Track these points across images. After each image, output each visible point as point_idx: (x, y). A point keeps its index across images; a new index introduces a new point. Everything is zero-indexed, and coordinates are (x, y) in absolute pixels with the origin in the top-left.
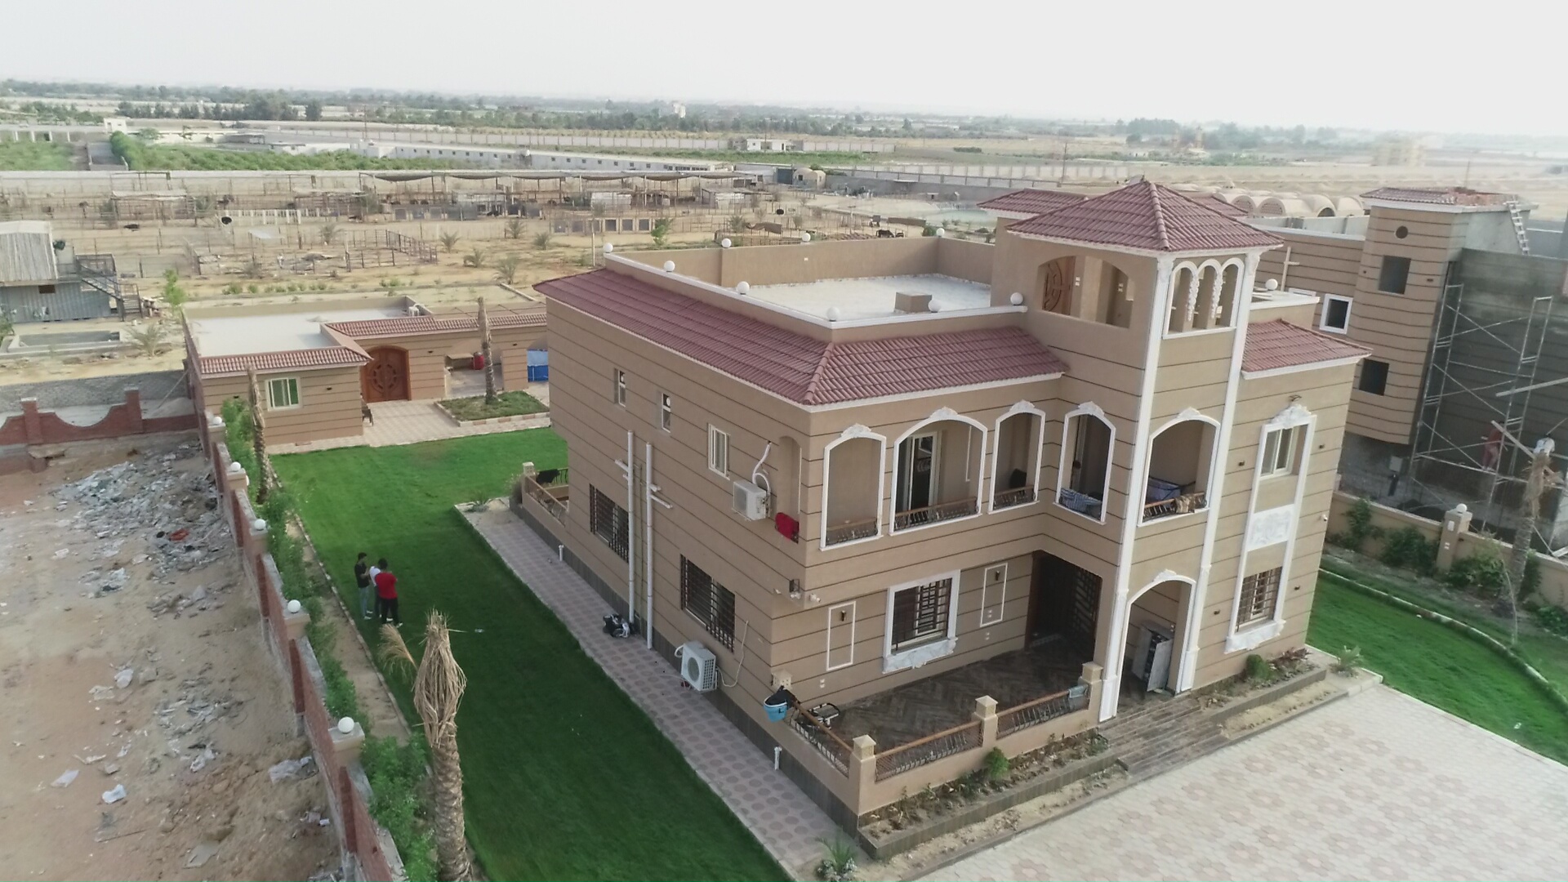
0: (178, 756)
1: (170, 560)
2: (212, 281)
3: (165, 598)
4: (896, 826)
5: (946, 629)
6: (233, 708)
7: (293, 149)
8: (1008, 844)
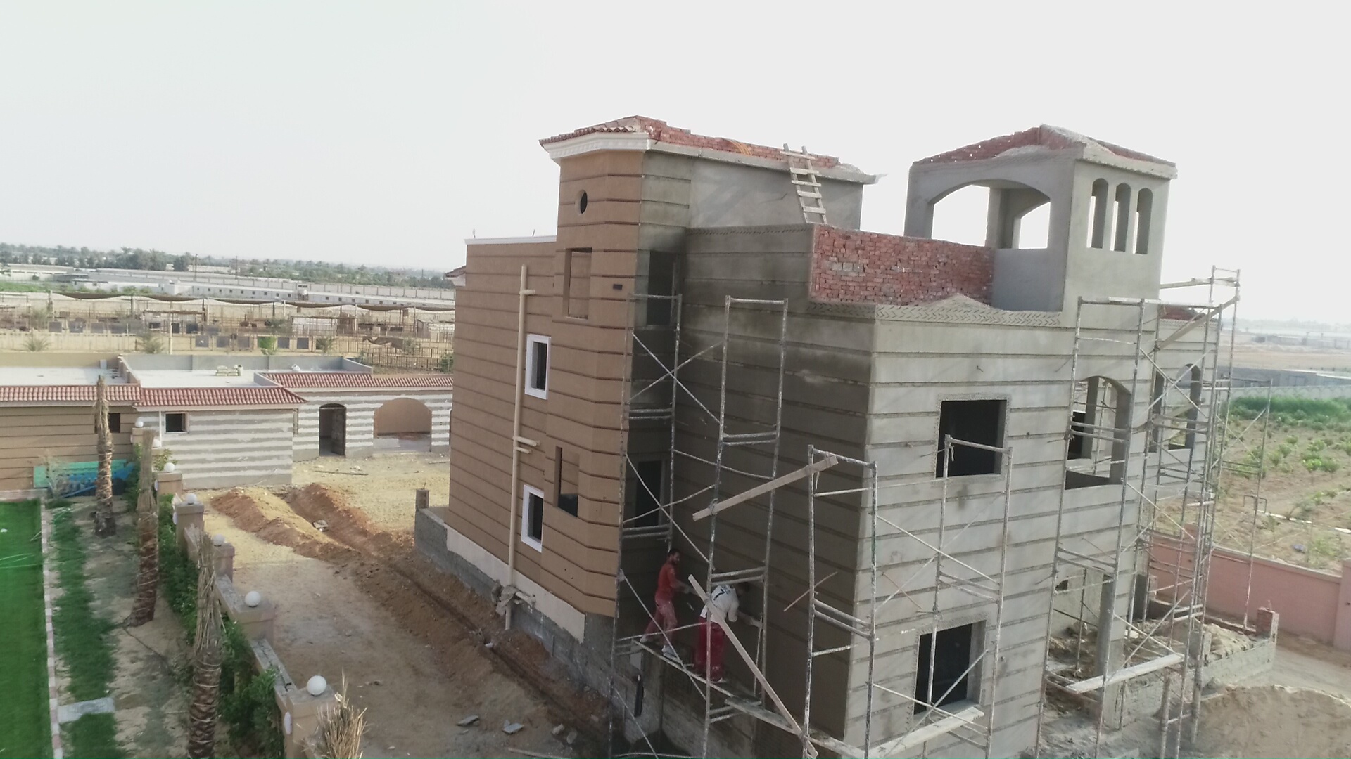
7: (95, 285)
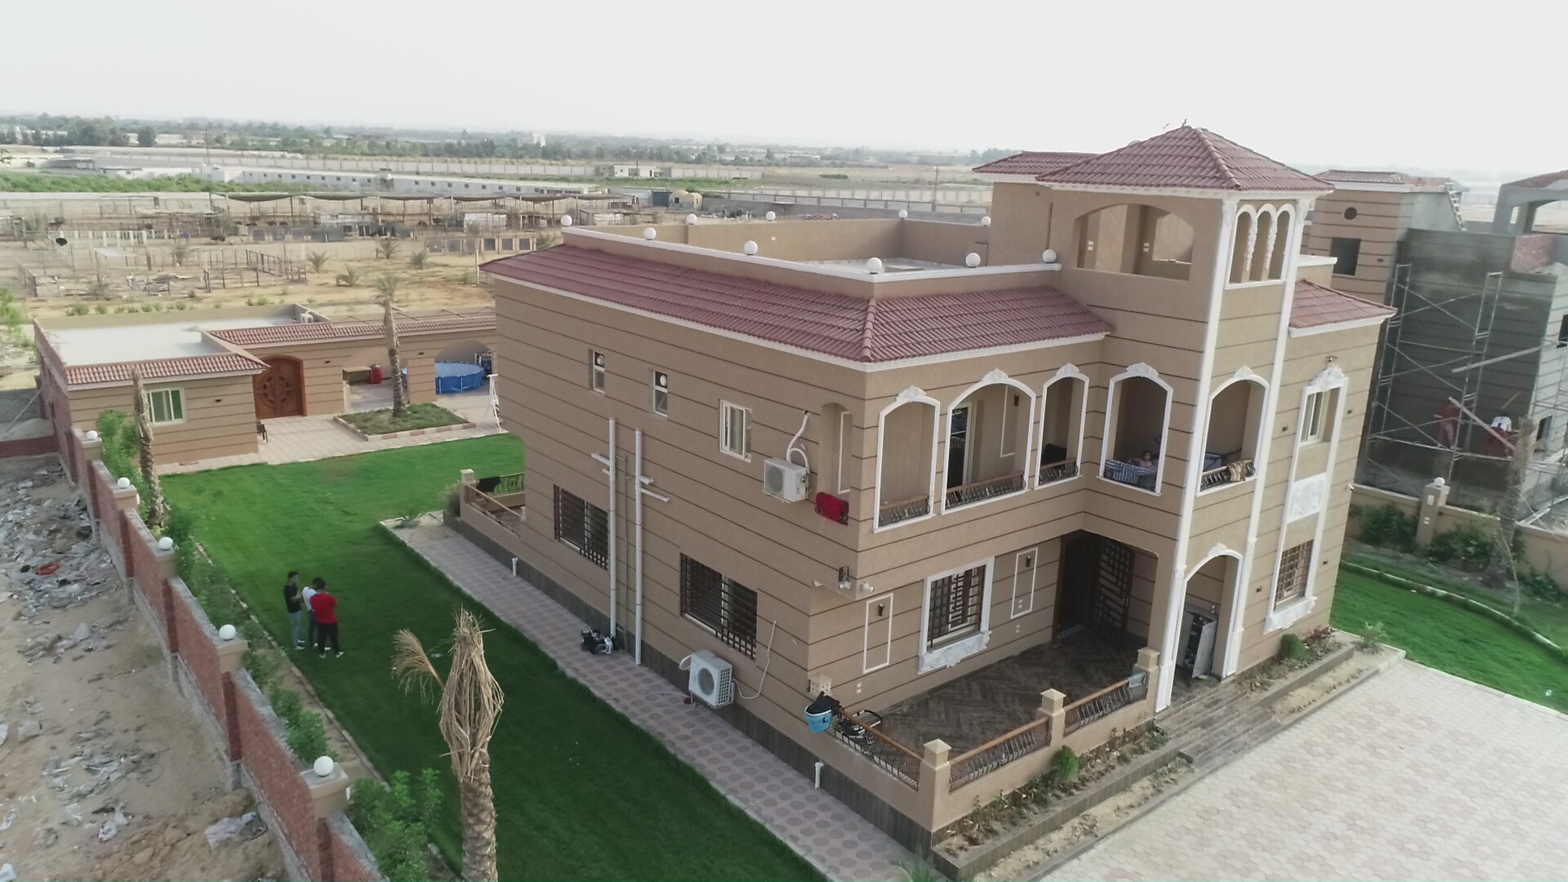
0: (80, 823)
1: (41, 597)
2: (51, 302)
3: (40, 639)
4: (973, 842)
5: (978, 623)
6: (144, 762)
7: (128, 173)
8: (1092, 853)
